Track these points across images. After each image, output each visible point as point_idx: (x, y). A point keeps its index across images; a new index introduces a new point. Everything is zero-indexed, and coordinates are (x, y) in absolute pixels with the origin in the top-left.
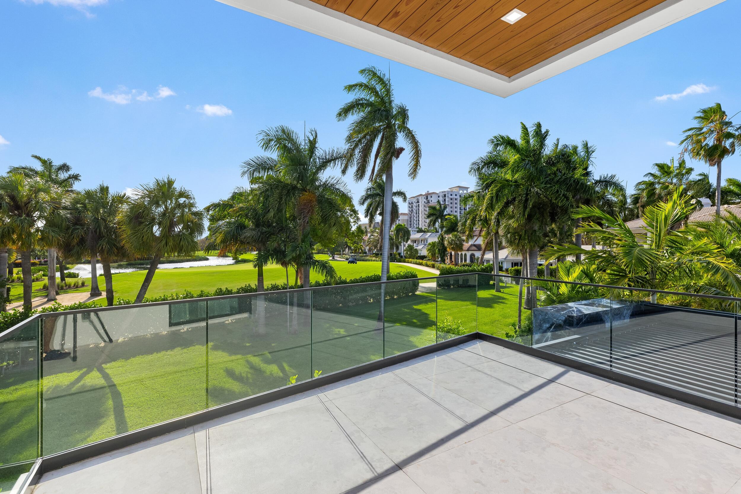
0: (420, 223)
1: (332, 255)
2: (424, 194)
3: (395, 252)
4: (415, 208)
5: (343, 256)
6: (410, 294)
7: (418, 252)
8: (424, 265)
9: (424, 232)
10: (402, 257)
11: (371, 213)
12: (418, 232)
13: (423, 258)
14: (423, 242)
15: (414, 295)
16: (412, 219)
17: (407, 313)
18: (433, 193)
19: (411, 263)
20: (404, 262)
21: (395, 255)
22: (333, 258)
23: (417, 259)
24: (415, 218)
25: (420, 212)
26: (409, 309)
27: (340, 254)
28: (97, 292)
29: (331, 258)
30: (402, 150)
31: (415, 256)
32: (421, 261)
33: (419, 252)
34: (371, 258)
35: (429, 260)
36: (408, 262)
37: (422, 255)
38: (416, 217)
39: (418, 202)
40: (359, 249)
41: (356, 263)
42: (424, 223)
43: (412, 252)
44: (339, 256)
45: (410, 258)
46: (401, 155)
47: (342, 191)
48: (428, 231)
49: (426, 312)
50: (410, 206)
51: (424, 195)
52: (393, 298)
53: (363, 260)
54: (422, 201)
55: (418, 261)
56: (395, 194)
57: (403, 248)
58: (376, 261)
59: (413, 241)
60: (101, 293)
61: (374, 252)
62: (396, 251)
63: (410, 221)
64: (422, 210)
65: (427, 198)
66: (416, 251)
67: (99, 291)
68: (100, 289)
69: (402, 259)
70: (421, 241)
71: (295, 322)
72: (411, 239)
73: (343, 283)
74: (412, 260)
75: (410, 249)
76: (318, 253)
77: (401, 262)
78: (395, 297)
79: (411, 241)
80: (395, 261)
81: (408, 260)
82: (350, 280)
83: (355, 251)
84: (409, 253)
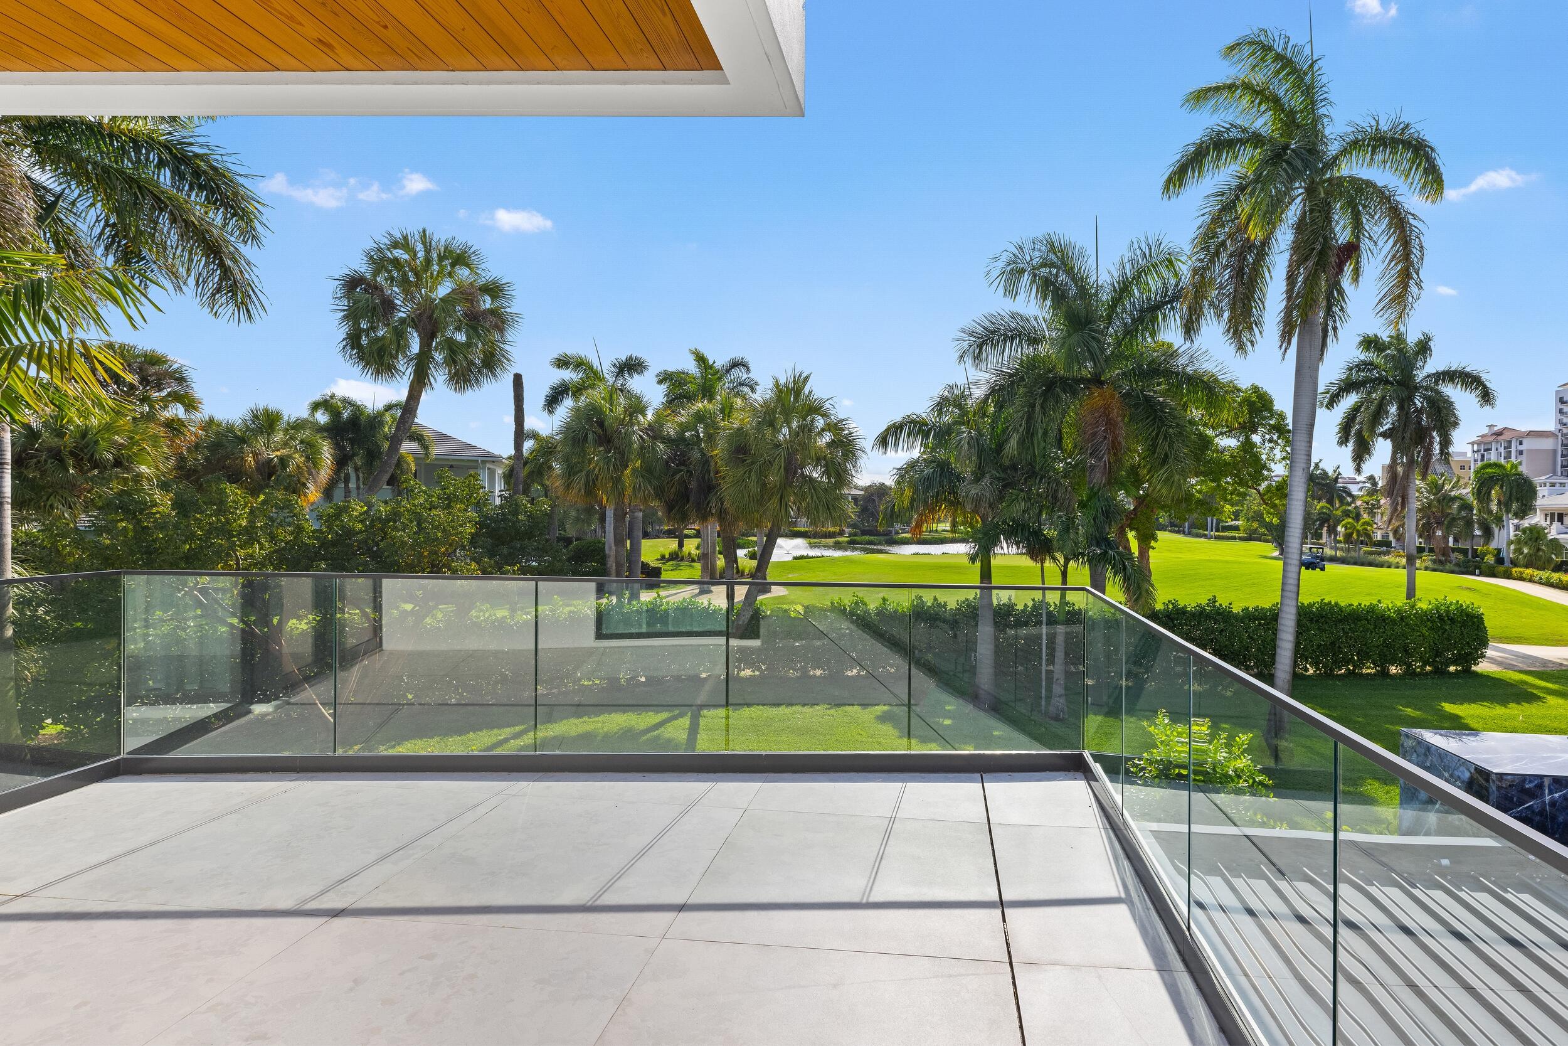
3: (1479, 547)
6: (1452, 669)
7: (1562, 550)
10: (1500, 561)
11: (1359, 433)
15: (1467, 672)
19: (1531, 581)
20: (1508, 576)
23: (1553, 569)
29: (1276, 553)
34: (1397, 559)
36: (1521, 579)
40: (1357, 532)
41: (1323, 569)
43: (1539, 549)
45: (1527, 567)
50: (1566, 410)
52: (1384, 674)
53: (1371, 564)
55: (1556, 575)
56: (1450, 376)
57: (1507, 534)
59: (1552, 515)
62: (1483, 544)
66: (1556, 547)
69: (1502, 569)
72: (1542, 510)
73: (1219, 614)
74: (1535, 574)
75: (1530, 539)
76: (1249, 539)
77: (1493, 575)
78: (1393, 670)
79: (1543, 517)
80: (1477, 571)
81: (1521, 573)
82: (1243, 610)
83: (1348, 538)
84: (1526, 551)
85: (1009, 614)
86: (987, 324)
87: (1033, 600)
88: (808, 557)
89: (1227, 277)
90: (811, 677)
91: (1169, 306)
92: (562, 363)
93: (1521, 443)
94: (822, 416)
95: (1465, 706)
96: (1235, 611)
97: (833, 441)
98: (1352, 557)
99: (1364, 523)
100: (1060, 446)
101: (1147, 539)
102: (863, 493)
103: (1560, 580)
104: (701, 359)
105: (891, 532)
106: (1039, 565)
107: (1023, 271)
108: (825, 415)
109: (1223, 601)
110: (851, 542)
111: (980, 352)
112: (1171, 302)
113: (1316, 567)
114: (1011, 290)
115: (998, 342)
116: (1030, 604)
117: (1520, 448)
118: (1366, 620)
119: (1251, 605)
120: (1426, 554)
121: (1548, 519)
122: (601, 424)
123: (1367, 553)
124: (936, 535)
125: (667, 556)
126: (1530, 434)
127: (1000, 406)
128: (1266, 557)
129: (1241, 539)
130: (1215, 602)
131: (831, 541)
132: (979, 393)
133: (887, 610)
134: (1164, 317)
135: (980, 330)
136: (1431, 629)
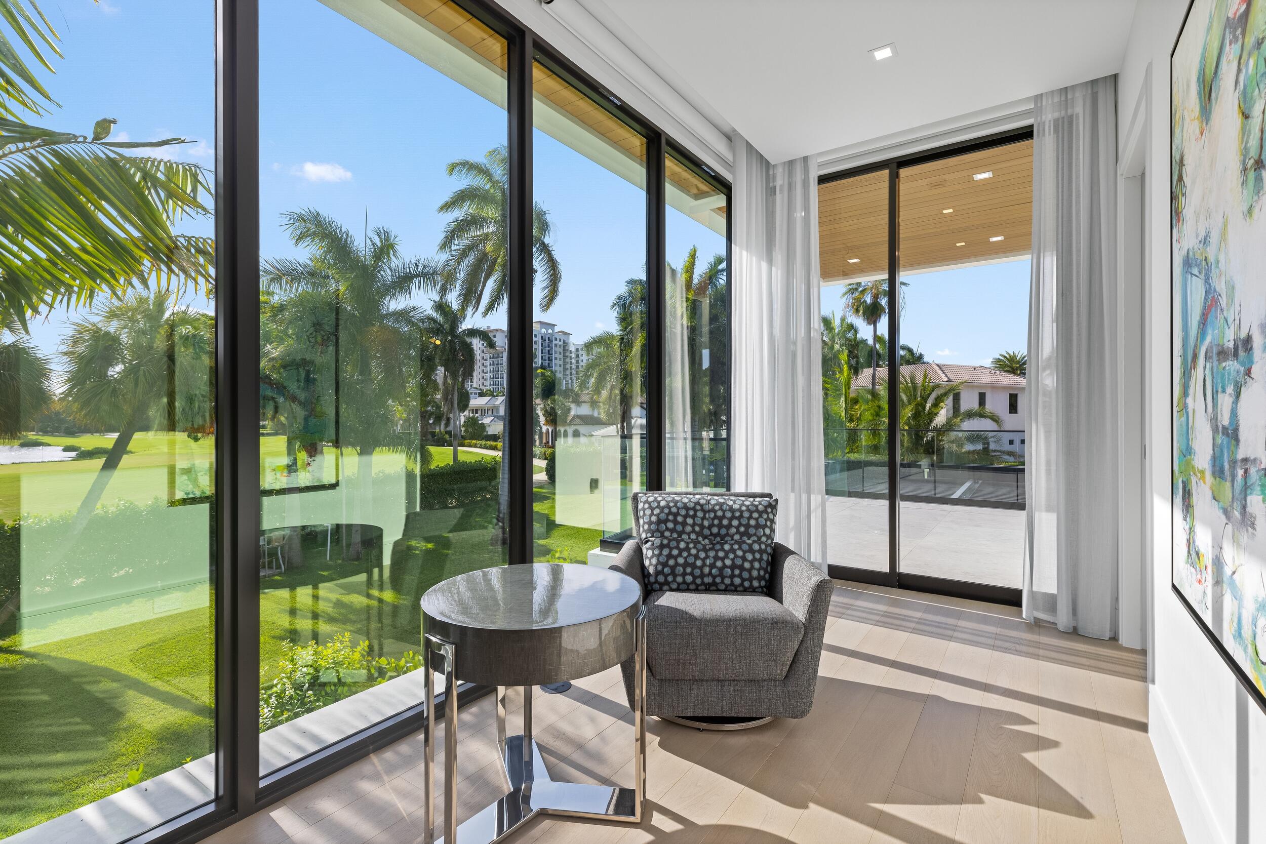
12: (481, 395)
13: (496, 438)
14: (491, 413)
18: (497, 330)
19: (476, 447)
20: (463, 445)
21: (440, 435)
31: (481, 435)
36: (471, 446)
37: (490, 433)
43: (475, 429)
55: (489, 443)
66: (483, 426)
69: (459, 442)
70: (488, 410)
74: (477, 443)
75: (470, 424)
84: (469, 431)
121: (474, 412)
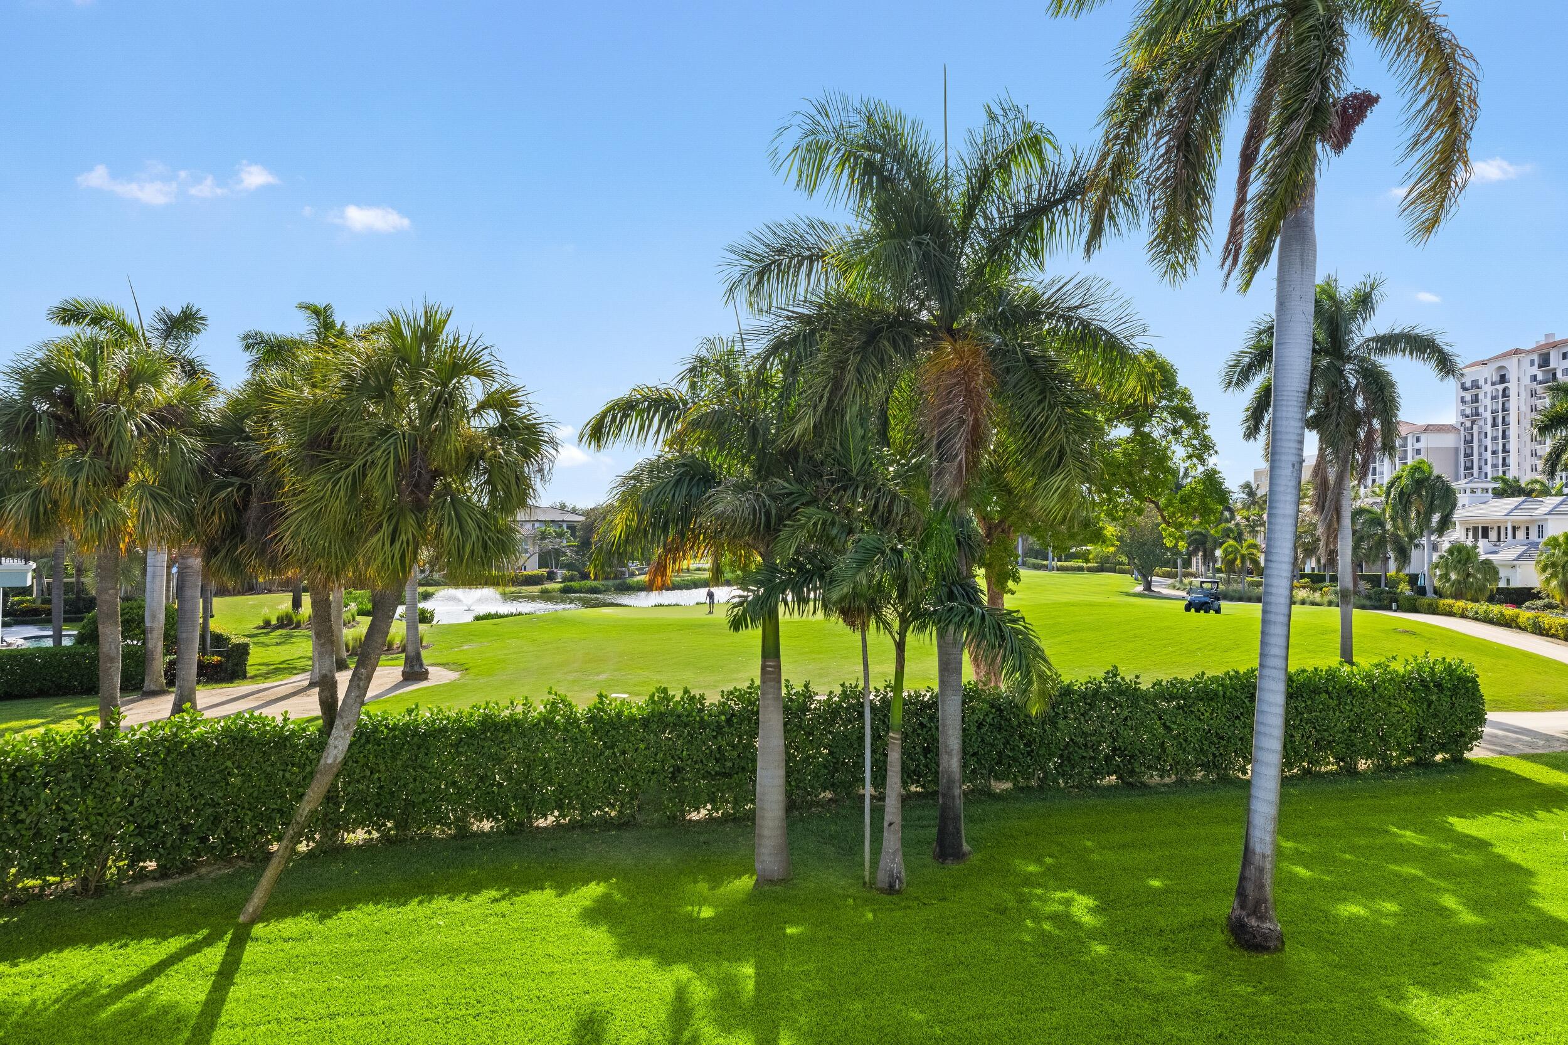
0: (1513, 460)
1: (1145, 577)
2: (1531, 345)
3: (1392, 572)
4: (1488, 402)
5: (1186, 581)
6: (1439, 757)
7: (1497, 573)
8: (1524, 629)
9: (1528, 493)
10: (1422, 591)
12: (1498, 494)
13: (1520, 596)
14: (1521, 535)
15: (1458, 761)
16: (1476, 444)
17: (1407, 853)
19: (1463, 616)
20: (1433, 610)
21: (1393, 584)
22: (1148, 586)
23: (1491, 599)
24: (1488, 442)
25: (1512, 419)
26: (1422, 831)
27: (1175, 576)
28: (416, 669)
29: (1140, 588)
30: (1364, 103)
31: (1482, 589)
32: (1509, 611)
33: (1503, 573)
35: (1550, 606)
36: (1451, 614)
37: (1516, 584)
38: (1494, 439)
39: (1503, 379)
40: (1243, 557)
41: (1218, 611)
42: (1531, 461)
43: (1469, 575)
44: (1169, 581)
45: (1457, 596)
46: (1361, 133)
47: (1106, 332)
48: (1546, 492)
49: (1515, 856)
50: (1468, 398)
51: (1531, 352)
52: (1352, 772)
54: (1522, 374)
55: (1496, 609)
57: (1429, 556)
58: (1313, 604)
59: (1475, 529)
60: (427, 672)
61: (1308, 571)
62: (1399, 570)
63: (1469, 455)
64: (1523, 408)
65: (1545, 361)
66: (1491, 569)
67: (421, 665)
68: (425, 662)
69: (1425, 601)
70: (1514, 529)
71: (892, 840)
72: (1462, 523)
73: (1121, 693)
74: (1469, 607)
75: (1459, 562)
76: (1101, 569)
77: (1415, 610)
78: (1362, 765)
79: (1464, 532)
80: (1394, 605)
81: (1451, 606)
82: (1154, 685)
83: (1230, 565)
84: (1453, 576)
85: (805, 709)
86: (770, 238)
87: (843, 685)
88: (497, 616)
89: (1162, 150)
90: (474, 835)
91: (1060, 207)
92: (70, 315)
93: (1418, 440)
94: (478, 376)
95: (1481, 820)
96: (1143, 687)
97: (502, 426)
98: (1235, 591)
99: (1249, 547)
100: (885, 440)
101: (1001, 578)
102: (582, 518)
103: (1502, 615)
104: (322, 316)
105: (623, 573)
106: (858, 635)
107: (827, 146)
108: (484, 375)
109: (1127, 674)
110: (566, 591)
111: (760, 281)
112: (1063, 200)
113: (1210, 608)
114: (810, 179)
115: (789, 268)
116: (838, 690)
117: (1418, 446)
118: (1327, 692)
119: (1165, 677)
120: (1327, 583)
121: (1471, 534)
122: (68, 400)
123: (1252, 584)
124: (687, 577)
125: (274, 622)
126: (1428, 428)
127: (791, 370)
128: (1128, 594)
129: (1090, 570)
130: (1115, 675)
131: (535, 589)
132: (757, 347)
133: (605, 712)
134: (1052, 228)
135: (761, 249)
136: (1413, 701)
